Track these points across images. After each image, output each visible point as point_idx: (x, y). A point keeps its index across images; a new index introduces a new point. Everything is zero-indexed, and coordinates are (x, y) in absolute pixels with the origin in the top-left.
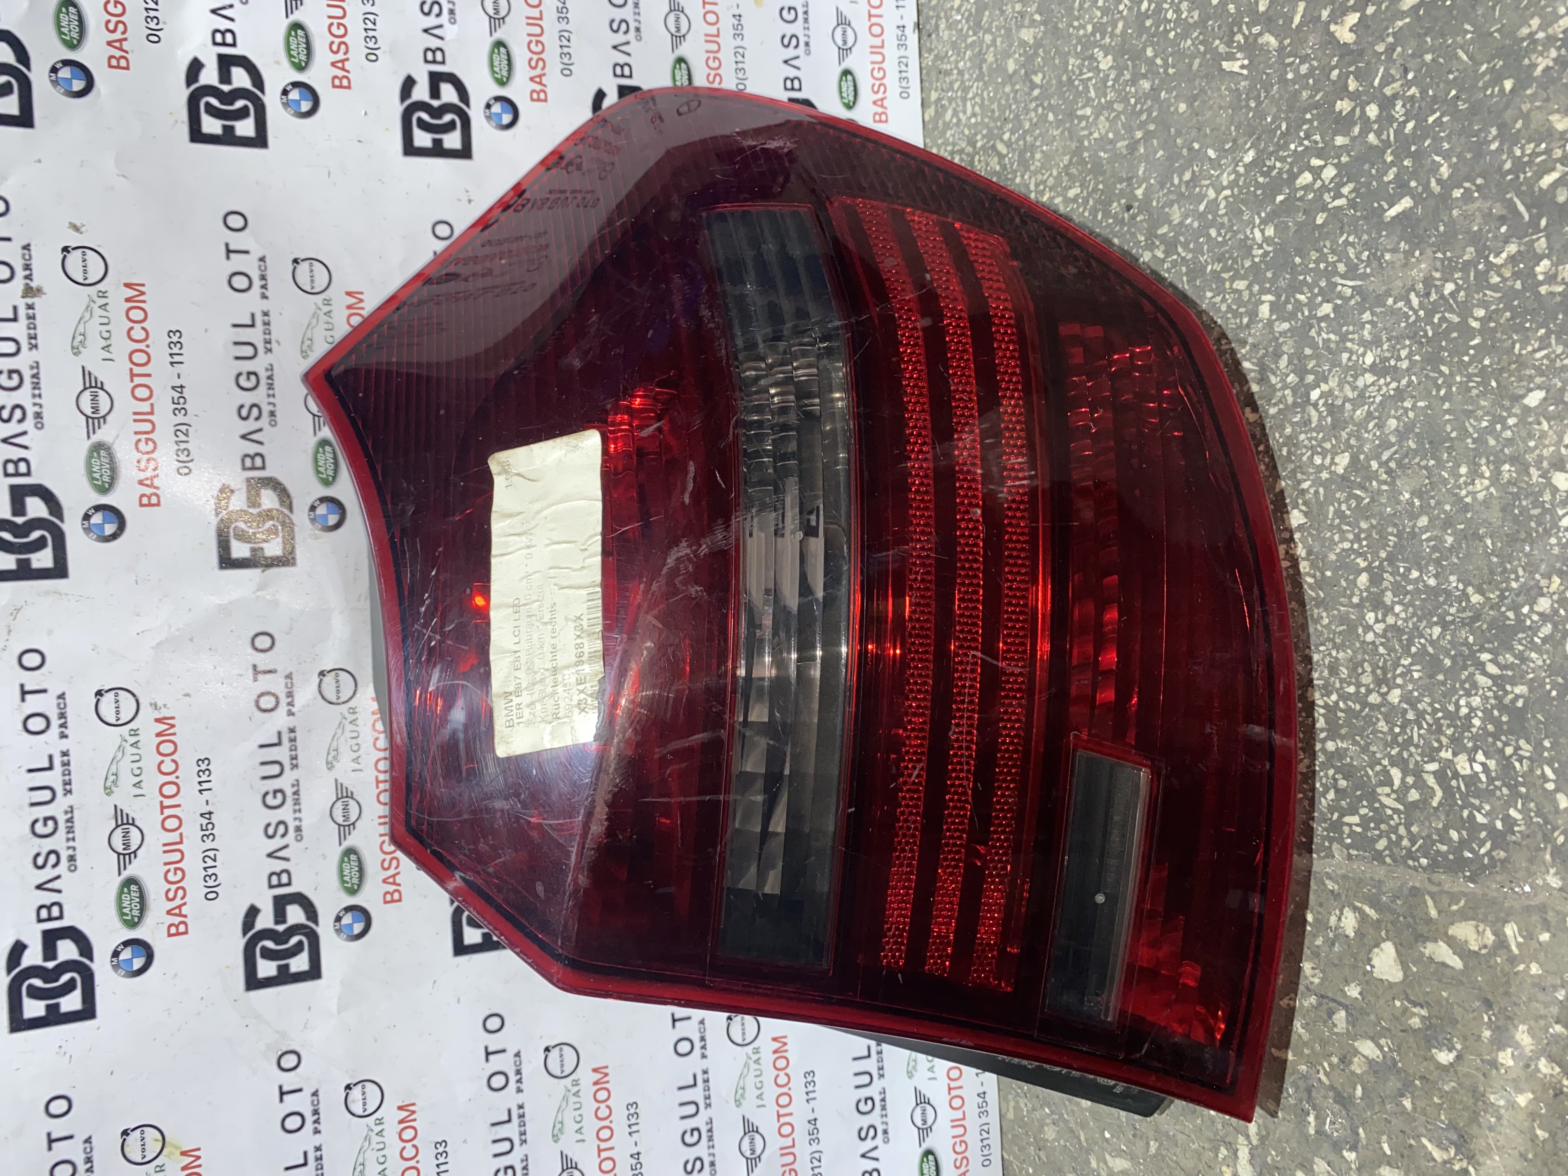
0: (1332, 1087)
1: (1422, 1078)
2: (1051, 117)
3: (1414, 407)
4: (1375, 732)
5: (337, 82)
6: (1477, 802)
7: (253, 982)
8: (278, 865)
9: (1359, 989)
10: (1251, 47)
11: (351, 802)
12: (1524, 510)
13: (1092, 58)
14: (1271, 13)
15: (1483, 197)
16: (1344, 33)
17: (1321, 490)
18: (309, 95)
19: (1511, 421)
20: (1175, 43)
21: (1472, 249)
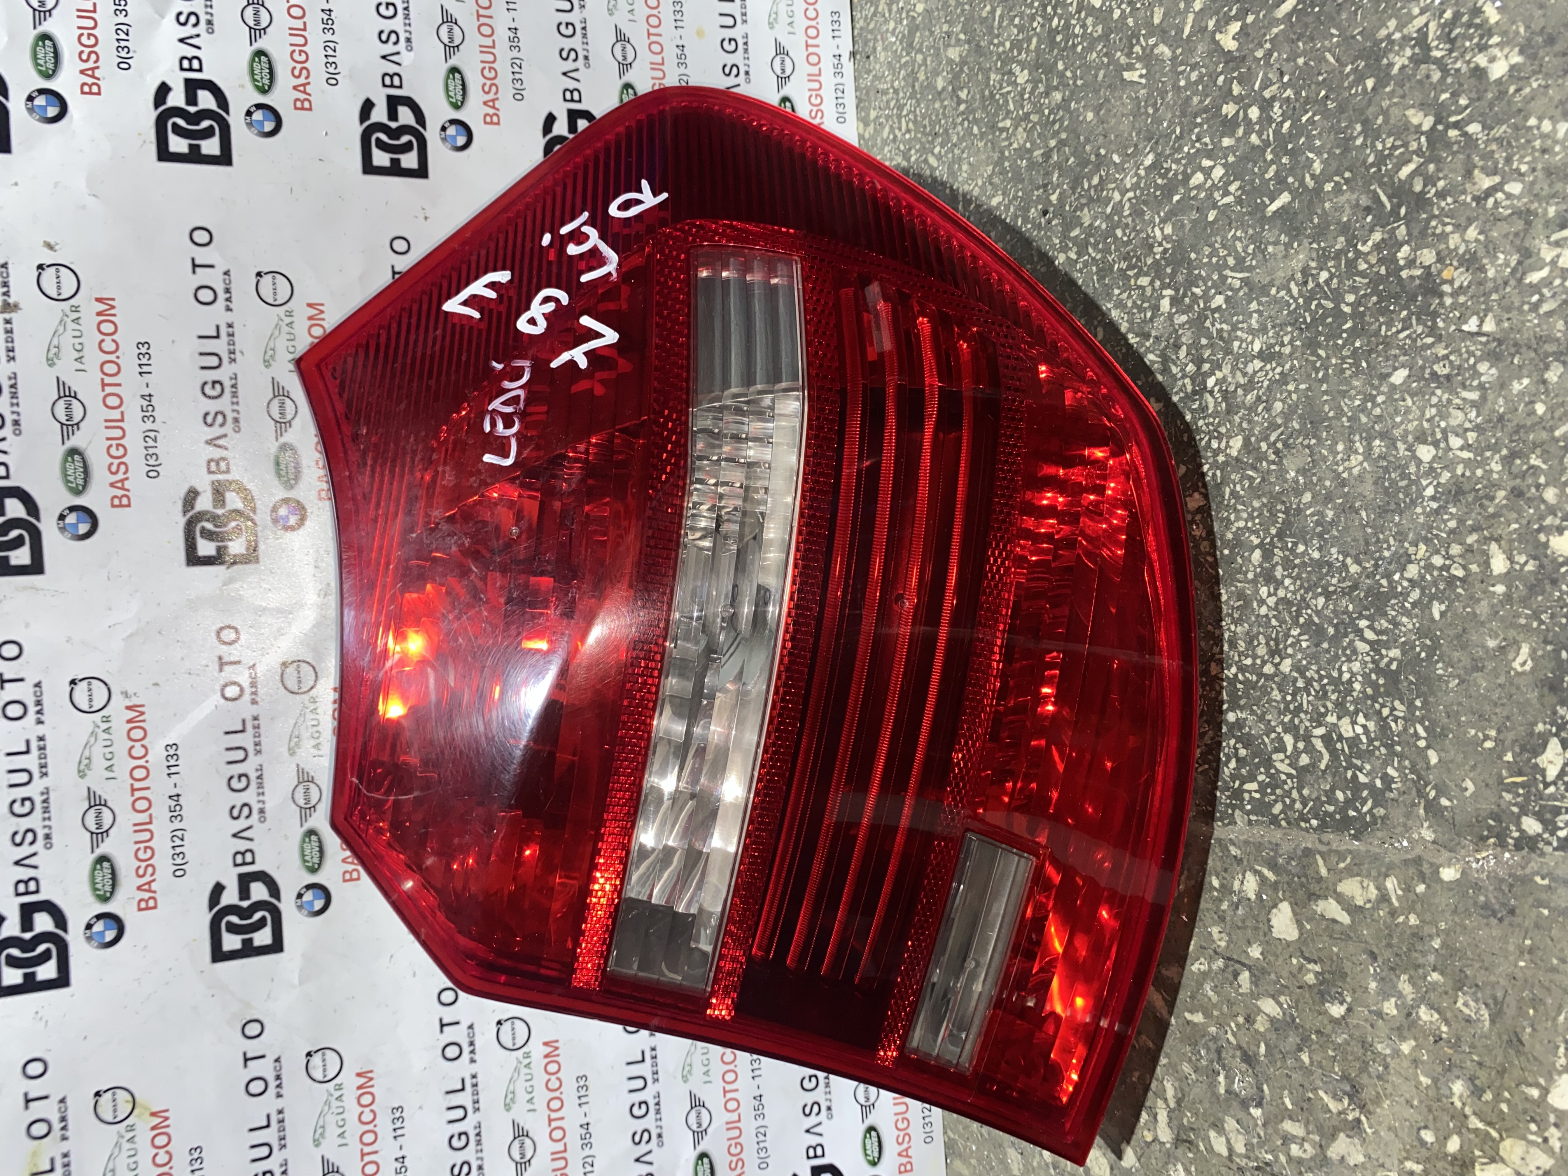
0: (1239, 1047)
1: (1318, 1032)
2: (975, 130)
3: (1296, 388)
4: (1270, 701)
5: (299, 104)
6: (1358, 763)
7: (219, 955)
8: (243, 845)
9: (1260, 949)
10: (1148, 57)
11: (312, 786)
12: (1393, 482)
13: (1011, 73)
14: (1164, 25)
15: (1352, 190)
16: (1228, 41)
17: (1218, 473)
18: (272, 117)
19: (1380, 399)
20: (1082, 56)
21: (1342, 239)
